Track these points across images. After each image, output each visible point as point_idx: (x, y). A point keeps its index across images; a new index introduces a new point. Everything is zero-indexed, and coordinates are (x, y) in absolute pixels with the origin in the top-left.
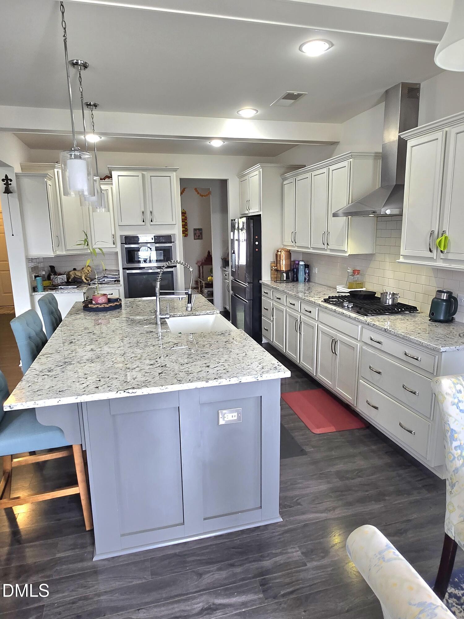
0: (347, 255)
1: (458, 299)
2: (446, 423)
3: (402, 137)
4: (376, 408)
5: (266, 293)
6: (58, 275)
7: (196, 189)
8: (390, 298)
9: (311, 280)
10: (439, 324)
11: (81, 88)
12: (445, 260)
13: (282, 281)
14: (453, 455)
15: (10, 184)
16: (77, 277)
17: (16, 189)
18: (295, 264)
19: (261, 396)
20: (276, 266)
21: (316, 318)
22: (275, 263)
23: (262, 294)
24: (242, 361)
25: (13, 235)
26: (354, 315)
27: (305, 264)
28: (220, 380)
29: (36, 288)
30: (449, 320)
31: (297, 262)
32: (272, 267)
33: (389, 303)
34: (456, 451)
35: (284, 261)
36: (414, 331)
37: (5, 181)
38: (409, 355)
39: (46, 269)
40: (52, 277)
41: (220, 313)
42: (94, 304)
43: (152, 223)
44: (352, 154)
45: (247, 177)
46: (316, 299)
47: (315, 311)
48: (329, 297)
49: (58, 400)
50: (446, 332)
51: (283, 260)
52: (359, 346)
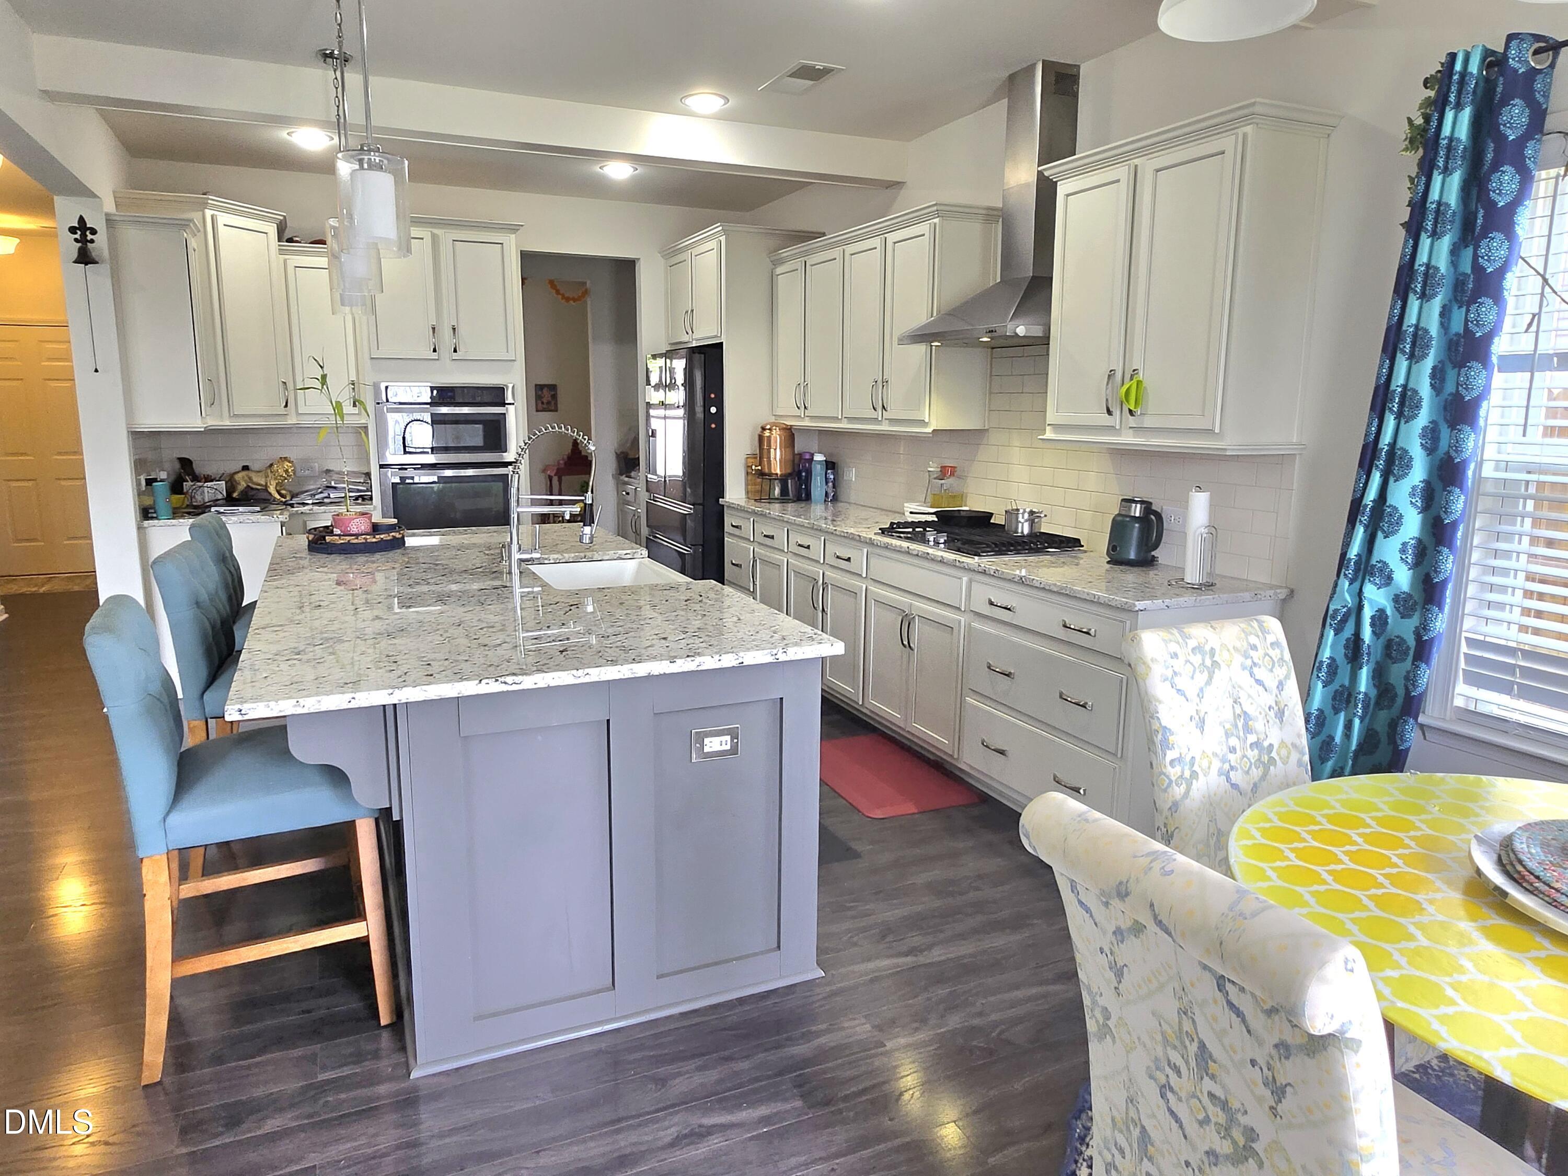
0: (929, 430)
1: (1163, 516)
2: (1153, 716)
3: (1046, 174)
4: (1002, 752)
5: (736, 527)
6: (203, 480)
7: (552, 283)
8: (1026, 521)
9: (842, 497)
10: (1127, 568)
11: (338, 15)
12: (1138, 430)
13: (771, 500)
14: (1168, 777)
15: (92, 241)
16: (254, 486)
17: (106, 253)
18: (803, 461)
19: (781, 699)
20: (760, 465)
21: (862, 572)
22: (756, 458)
23: (726, 530)
24: (736, 630)
25: (96, 371)
26: (950, 556)
27: (826, 461)
28: (698, 659)
29: (150, 511)
30: (1146, 562)
31: (807, 457)
32: (748, 466)
33: (1022, 532)
34: (1173, 768)
35: (778, 450)
36: (1080, 578)
37: (78, 231)
38: (1072, 627)
39: (167, 465)
40: (187, 485)
41: (648, 557)
42: (339, 535)
43: (455, 356)
44: (939, 208)
45: (686, 256)
46: (860, 530)
47: (859, 557)
48: (891, 523)
49: (348, 696)
50: (1141, 580)
51: (775, 449)
52: (963, 623)
